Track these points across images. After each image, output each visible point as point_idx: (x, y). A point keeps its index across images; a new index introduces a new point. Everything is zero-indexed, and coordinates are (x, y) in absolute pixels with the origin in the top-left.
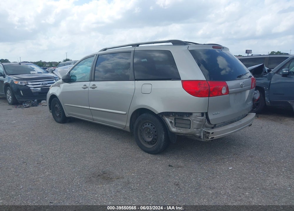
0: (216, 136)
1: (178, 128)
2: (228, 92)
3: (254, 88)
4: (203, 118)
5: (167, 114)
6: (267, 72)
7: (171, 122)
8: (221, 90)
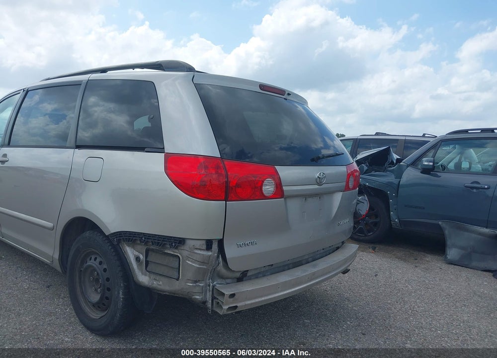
0: (242, 304)
1: (153, 276)
2: (279, 192)
3: (354, 188)
4: (210, 253)
5: (131, 237)
6: (395, 162)
7: (137, 259)
8: (259, 185)
